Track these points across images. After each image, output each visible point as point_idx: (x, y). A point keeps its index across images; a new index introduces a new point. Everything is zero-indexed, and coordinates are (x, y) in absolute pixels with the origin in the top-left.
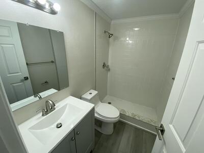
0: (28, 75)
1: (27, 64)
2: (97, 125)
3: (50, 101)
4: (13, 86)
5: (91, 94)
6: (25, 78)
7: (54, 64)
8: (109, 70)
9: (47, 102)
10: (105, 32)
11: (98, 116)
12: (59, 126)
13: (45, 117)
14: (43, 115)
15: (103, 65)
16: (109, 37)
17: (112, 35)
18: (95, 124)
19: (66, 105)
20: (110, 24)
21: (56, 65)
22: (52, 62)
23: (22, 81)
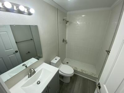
0: (17, 50)
1: (16, 42)
2: (61, 78)
3: (32, 70)
4: (9, 57)
5: (56, 59)
6: (16, 51)
7: (33, 41)
8: (67, 43)
9: (30, 70)
10: (63, 20)
11: (61, 73)
12: (39, 83)
13: (30, 78)
14: (29, 77)
15: (63, 41)
16: (66, 23)
17: (68, 22)
18: (60, 77)
19: (42, 69)
20: (66, 14)
21: (34, 41)
22: (31, 39)
23: (14, 53)
